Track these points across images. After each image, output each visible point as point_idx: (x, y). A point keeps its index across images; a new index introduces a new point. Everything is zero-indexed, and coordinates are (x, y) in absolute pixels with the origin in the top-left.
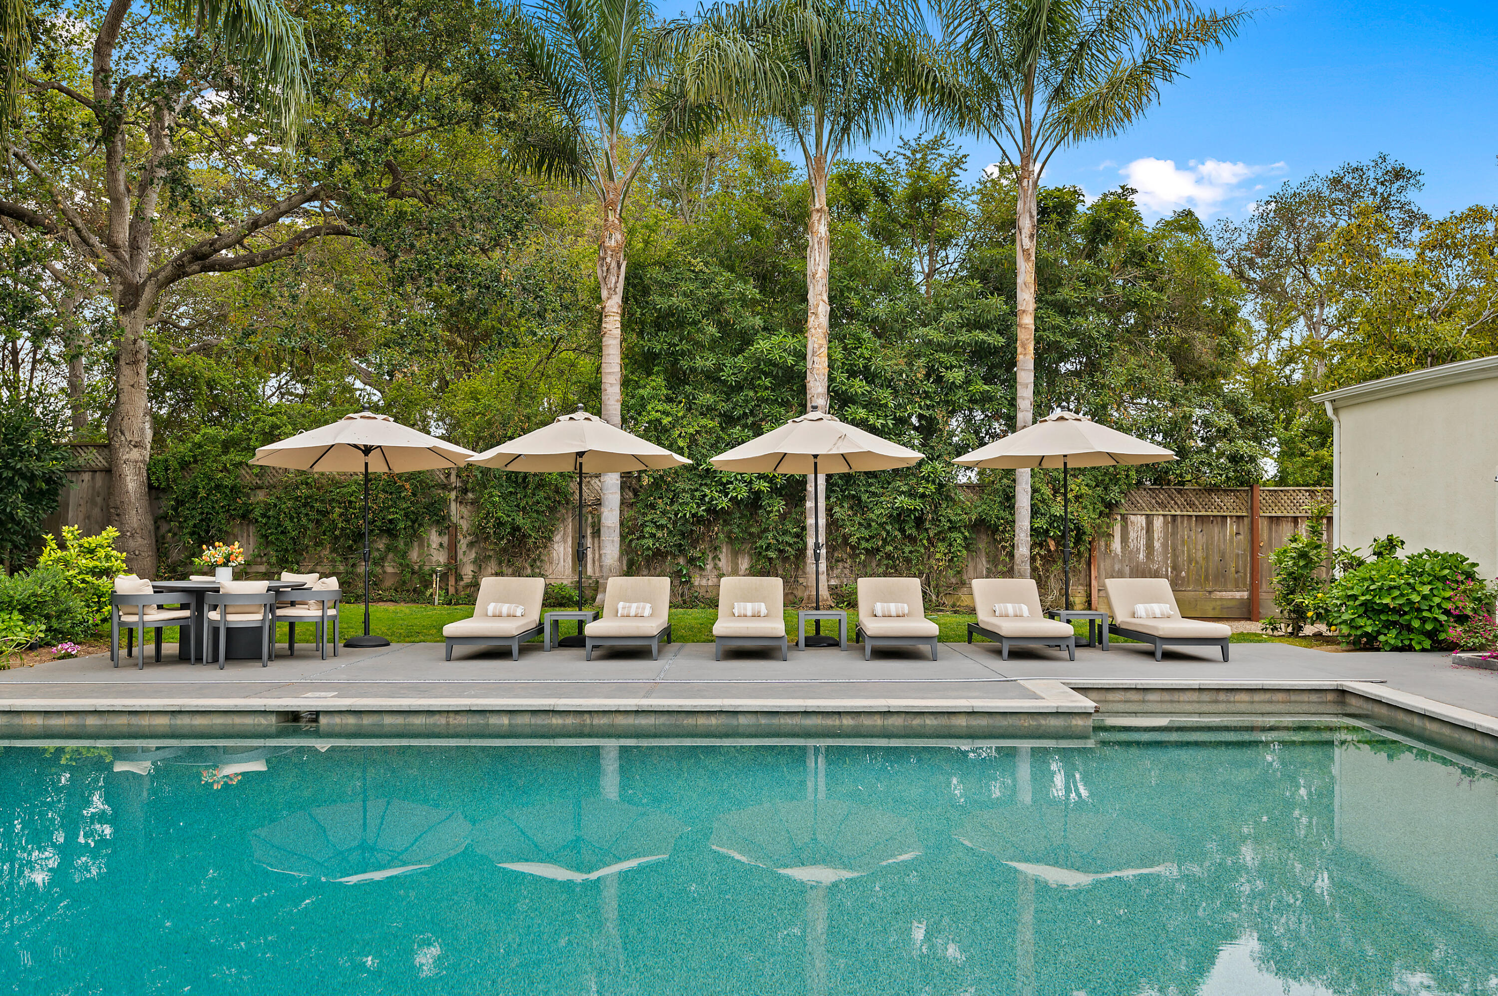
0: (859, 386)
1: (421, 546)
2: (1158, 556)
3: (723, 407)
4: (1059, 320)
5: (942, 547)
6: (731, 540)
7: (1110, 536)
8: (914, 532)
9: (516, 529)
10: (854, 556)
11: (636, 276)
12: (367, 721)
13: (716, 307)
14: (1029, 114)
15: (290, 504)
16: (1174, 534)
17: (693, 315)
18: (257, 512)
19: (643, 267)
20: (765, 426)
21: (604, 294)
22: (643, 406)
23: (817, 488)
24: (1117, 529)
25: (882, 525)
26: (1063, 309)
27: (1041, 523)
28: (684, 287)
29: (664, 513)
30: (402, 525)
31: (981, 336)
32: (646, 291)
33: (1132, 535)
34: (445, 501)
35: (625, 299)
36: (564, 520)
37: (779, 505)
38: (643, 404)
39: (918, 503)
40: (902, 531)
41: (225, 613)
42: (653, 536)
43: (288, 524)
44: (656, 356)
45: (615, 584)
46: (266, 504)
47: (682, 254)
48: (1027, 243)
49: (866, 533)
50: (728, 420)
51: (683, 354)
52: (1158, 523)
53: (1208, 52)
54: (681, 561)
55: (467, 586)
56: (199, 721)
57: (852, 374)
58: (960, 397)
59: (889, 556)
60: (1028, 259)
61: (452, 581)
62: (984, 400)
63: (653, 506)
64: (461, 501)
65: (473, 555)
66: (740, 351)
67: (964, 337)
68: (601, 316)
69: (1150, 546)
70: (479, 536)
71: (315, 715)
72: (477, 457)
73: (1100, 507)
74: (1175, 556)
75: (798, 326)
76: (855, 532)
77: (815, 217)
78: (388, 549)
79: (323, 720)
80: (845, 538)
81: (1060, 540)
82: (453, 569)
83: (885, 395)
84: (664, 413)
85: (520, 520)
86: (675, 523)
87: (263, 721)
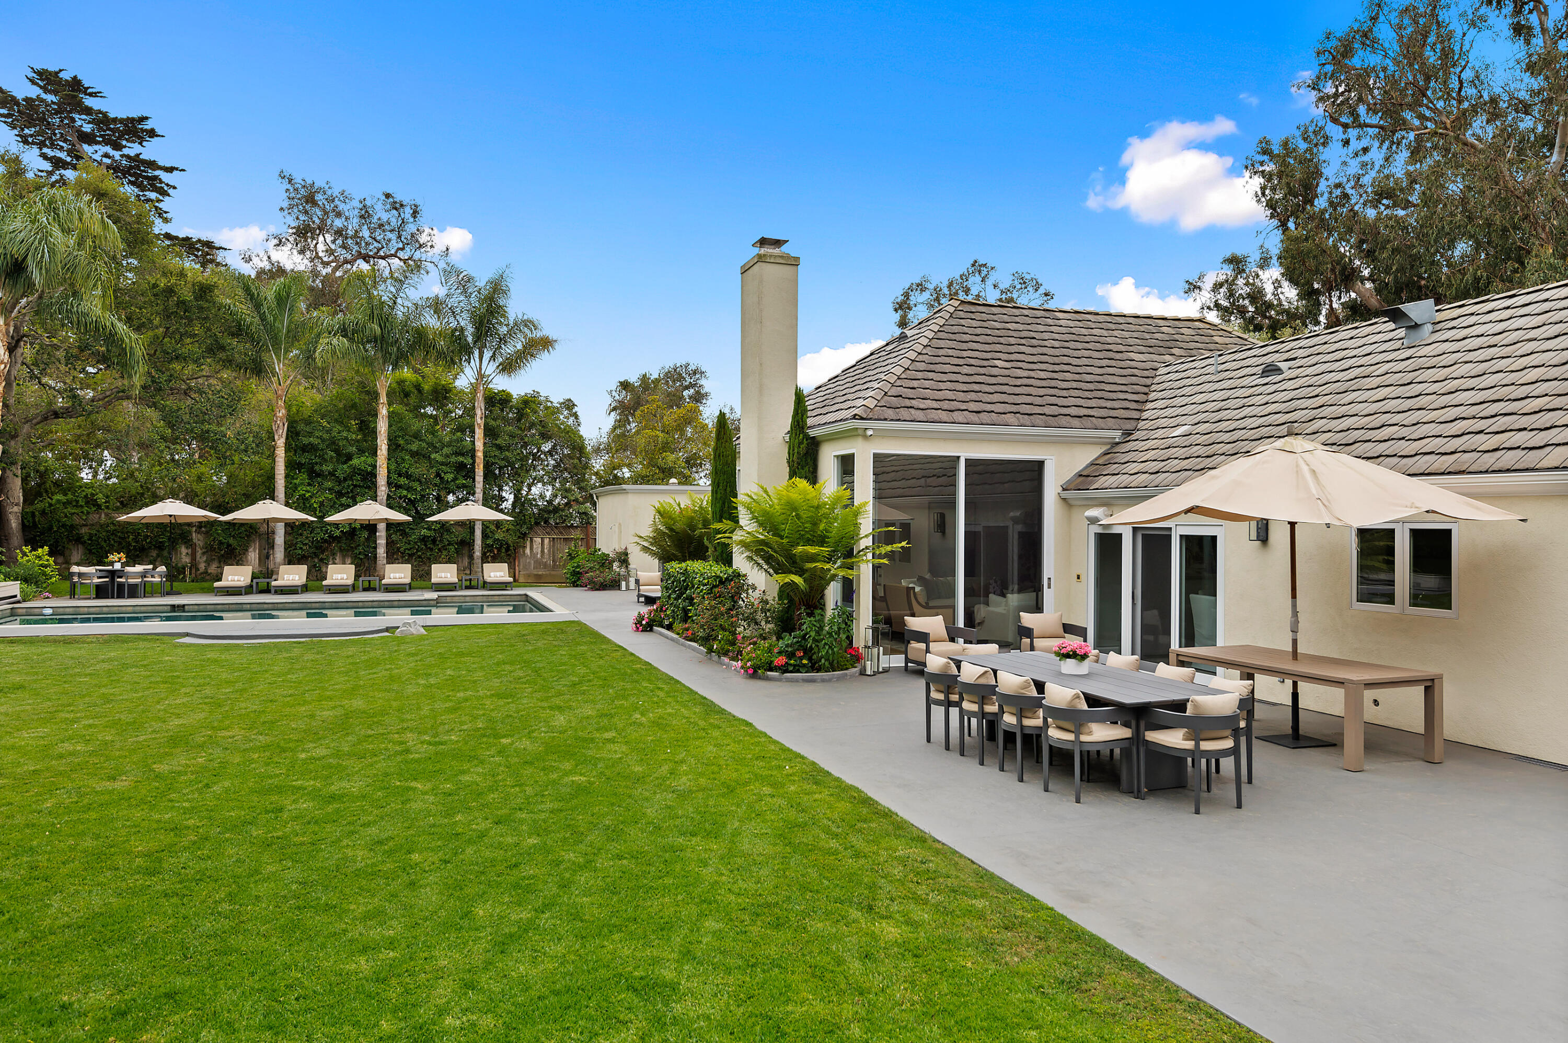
0: (403, 481)
1: (176, 554)
2: (546, 556)
3: (337, 488)
4: (497, 453)
5: (445, 553)
6: (341, 550)
7: (525, 547)
8: (431, 546)
9: (229, 545)
10: (403, 557)
11: (292, 427)
12: (201, 607)
13: (333, 443)
14: (481, 365)
15: (104, 534)
16: (554, 546)
17: (320, 447)
18: (86, 538)
19: (296, 422)
20: (358, 499)
21: (276, 437)
22: (296, 488)
23: (382, 527)
24: (528, 543)
25: (416, 543)
26: (499, 447)
27: (489, 542)
28: (317, 434)
29: (307, 538)
30: (167, 544)
31: (461, 459)
32: (298, 434)
33: (535, 546)
34: (190, 532)
35: (287, 438)
36: (254, 541)
37: (365, 534)
38: (296, 487)
39: (432, 533)
40: (426, 545)
41: (127, 579)
42: (301, 548)
43: (103, 543)
44: (302, 465)
45: (283, 568)
46: (90, 534)
47: (317, 417)
48: (479, 421)
49: (409, 547)
50: (340, 494)
51: (316, 463)
52: (546, 541)
53: (545, 355)
54: (316, 560)
55: (202, 573)
56: (143, 608)
57: (400, 475)
58: (452, 486)
59: (420, 557)
60: (480, 427)
61: (193, 571)
62: (464, 486)
63: (301, 535)
64: (197, 532)
65: (205, 559)
66: (345, 463)
67: (453, 459)
68: (274, 448)
69: (543, 551)
70: (209, 549)
71: (184, 606)
72: (222, 518)
73: (518, 534)
74: (554, 556)
75: (374, 453)
76: (402, 546)
77: (381, 406)
78: (158, 556)
79: (186, 607)
80: (398, 549)
81: (499, 550)
82: (194, 565)
83: (416, 485)
84: (306, 491)
85: (231, 541)
86: (312, 543)
87: (166, 608)
